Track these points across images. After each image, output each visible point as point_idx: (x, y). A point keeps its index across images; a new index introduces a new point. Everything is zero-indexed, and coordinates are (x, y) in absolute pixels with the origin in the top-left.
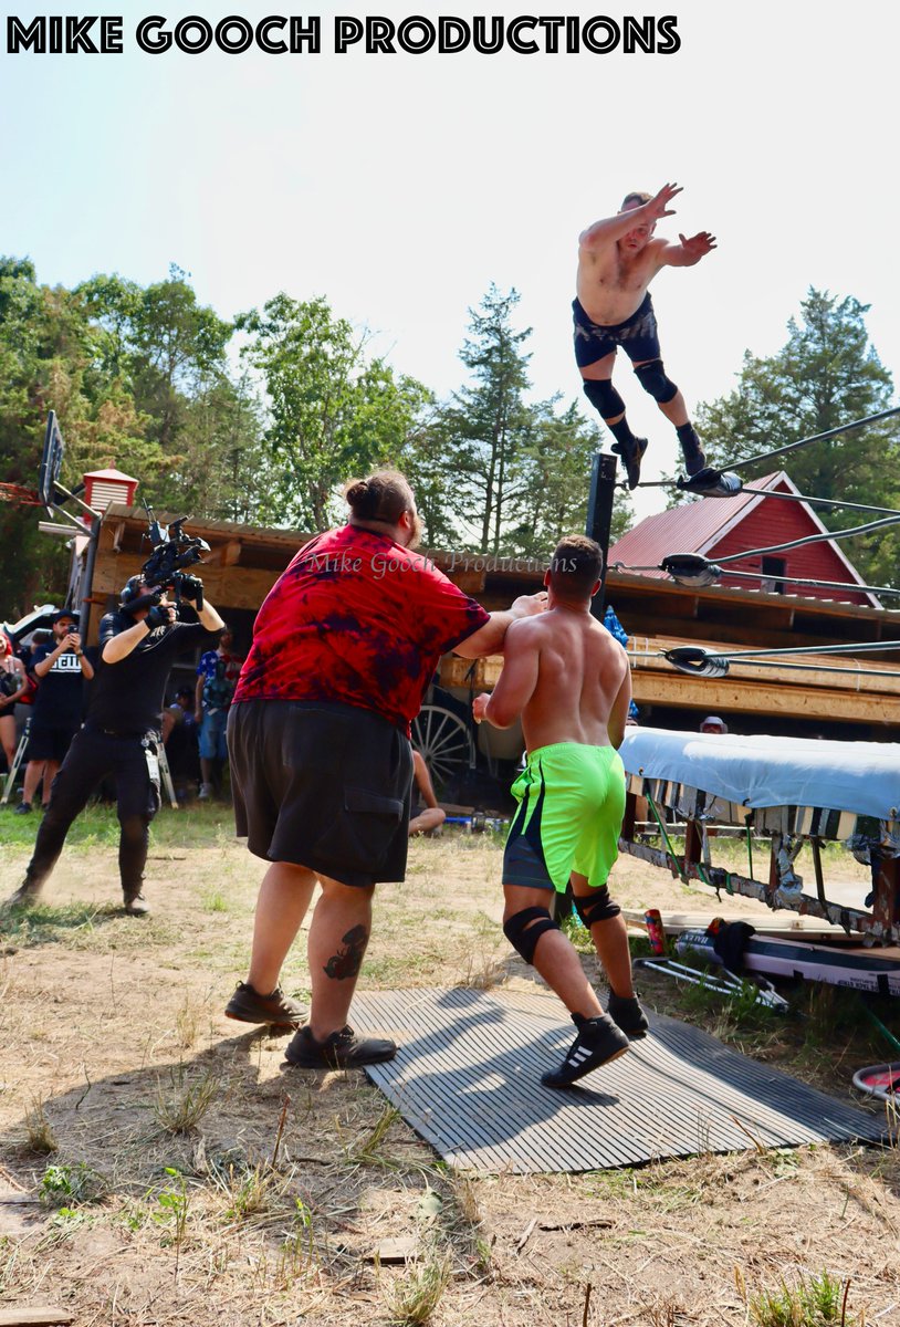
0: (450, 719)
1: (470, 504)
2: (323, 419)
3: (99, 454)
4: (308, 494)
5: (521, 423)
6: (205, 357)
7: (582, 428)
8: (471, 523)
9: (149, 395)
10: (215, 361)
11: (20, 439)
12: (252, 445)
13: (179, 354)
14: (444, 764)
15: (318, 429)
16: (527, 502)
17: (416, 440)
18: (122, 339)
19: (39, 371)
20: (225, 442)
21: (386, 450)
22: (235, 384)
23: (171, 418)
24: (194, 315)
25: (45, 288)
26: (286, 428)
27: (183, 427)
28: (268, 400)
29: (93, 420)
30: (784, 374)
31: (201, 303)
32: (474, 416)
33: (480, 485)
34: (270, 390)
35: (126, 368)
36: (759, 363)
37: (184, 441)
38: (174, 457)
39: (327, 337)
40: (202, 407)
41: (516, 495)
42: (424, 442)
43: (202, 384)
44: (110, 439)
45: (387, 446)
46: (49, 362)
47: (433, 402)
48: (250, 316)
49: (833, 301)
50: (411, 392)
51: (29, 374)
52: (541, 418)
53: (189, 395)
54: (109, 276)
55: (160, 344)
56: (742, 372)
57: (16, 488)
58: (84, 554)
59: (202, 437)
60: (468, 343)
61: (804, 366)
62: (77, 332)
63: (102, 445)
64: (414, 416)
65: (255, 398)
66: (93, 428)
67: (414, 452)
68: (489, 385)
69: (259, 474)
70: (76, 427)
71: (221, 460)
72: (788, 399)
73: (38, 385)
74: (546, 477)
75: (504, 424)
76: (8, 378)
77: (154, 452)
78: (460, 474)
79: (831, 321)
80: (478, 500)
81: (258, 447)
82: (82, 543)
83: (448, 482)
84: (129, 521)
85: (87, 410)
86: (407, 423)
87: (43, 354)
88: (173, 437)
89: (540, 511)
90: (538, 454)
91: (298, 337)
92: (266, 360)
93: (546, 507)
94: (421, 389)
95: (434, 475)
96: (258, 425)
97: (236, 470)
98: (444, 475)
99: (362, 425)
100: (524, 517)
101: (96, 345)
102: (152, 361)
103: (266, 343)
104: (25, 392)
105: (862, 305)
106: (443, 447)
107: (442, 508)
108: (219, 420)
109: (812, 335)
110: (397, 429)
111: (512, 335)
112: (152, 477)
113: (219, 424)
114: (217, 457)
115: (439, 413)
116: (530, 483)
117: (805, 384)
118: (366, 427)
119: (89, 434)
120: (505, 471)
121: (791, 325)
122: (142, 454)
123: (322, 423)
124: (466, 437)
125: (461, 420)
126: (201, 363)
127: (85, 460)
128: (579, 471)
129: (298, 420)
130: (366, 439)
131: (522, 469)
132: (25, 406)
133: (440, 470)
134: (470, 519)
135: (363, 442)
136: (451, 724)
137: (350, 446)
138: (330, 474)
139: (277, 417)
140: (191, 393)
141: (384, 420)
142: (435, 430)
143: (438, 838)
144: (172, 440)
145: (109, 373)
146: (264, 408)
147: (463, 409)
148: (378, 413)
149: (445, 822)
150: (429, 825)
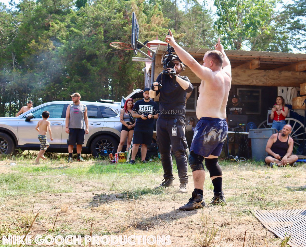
0: (297, 123)
1: (300, 43)
2: (237, 14)
3: (152, 36)
4: (233, 45)
8: (301, 50)
9: (168, 12)
11: (121, 33)
12: (210, 28)
15: (235, 18)
17: (276, 19)
19: (126, 6)
20: (199, 27)
21: (263, 24)
22: (201, 4)
23: (178, 20)
26: (223, 19)
27: (182, 23)
28: (215, 9)
29: (148, 23)
32: (299, 6)
34: (215, 4)
35: (158, 3)
37: (183, 28)
38: (180, 35)
40: (189, 14)
42: (279, 19)
43: (189, 5)
44: (155, 30)
45: (264, 22)
51: (122, 7)
57: (123, 44)
58: (150, 70)
59: (190, 26)
63: (152, 32)
64: (274, 9)
65: (209, 9)
66: (149, 26)
67: (275, 24)
69: (214, 39)
70: (142, 26)
71: (198, 34)
73: (126, 11)
76: (115, 9)
78: (295, 31)
81: (213, 29)
82: (148, 66)
83: (290, 35)
85: (145, 19)
86: (271, 12)
88: (179, 27)
95: (284, 32)
96: (211, 20)
97: (204, 39)
98: (288, 32)
99: (253, 15)
104: (122, 13)
106: (287, 21)
107: (288, 45)
108: (196, 19)
110: (267, 15)
113: (196, 21)
115: (285, 7)
118: (255, 15)
119: (148, 28)
123: (237, 16)
124: (296, 15)
125: (294, 8)
127: (147, 38)
129: (227, 16)
132: (122, 19)
133: (286, 30)
134: (300, 49)
135: (254, 21)
136: (298, 125)
137: (249, 24)
138: (241, 36)
139: (219, 15)
140: (185, 9)
141: (261, 12)
142: (283, 14)
143: (295, 166)
144: (179, 29)
145: (152, 4)
146: (213, 13)
147: (295, 4)
148: (258, 9)
149: (297, 162)
150: (291, 162)
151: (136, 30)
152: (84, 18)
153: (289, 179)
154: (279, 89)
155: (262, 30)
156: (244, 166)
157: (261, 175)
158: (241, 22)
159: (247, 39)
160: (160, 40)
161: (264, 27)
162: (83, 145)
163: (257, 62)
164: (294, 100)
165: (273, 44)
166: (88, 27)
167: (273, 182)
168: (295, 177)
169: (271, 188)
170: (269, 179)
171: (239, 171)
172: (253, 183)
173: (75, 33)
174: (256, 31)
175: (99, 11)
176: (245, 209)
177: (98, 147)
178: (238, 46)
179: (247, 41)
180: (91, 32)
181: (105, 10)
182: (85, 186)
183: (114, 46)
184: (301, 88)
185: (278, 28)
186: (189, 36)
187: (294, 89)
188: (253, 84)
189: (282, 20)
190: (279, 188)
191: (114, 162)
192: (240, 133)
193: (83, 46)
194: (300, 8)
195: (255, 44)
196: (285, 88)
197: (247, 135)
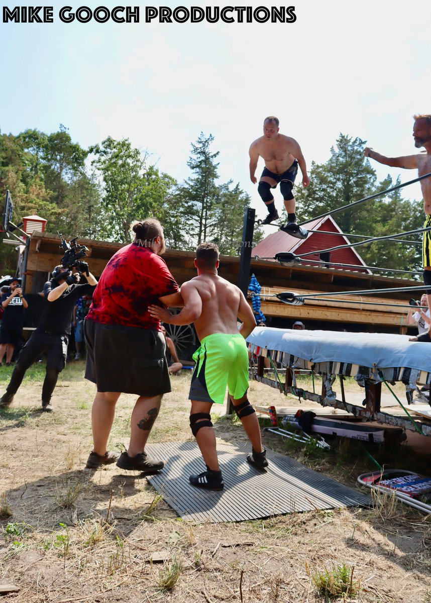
1: (193, 229)
2: (128, 192)
3: (29, 208)
4: (122, 225)
5: (215, 193)
6: (75, 165)
7: (241, 196)
8: (193, 237)
9: (51, 183)
10: (80, 167)
12: (97, 204)
13: (64, 164)
14: (182, 343)
15: (125, 196)
16: (218, 228)
17: (169, 201)
18: (39, 158)
19: (2, 172)
21: (156, 206)
22: (89, 177)
23: (61, 192)
24: (71, 147)
25: (5, 135)
26: (112, 196)
27: (66, 196)
28: (104, 184)
29: (26, 193)
30: (329, 171)
31: (74, 141)
32: (194, 190)
33: (197, 220)
34: (105, 180)
35: (41, 170)
36: (318, 167)
37: (67, 202)
38: (62, 210)
39: (130, 156)
40: (75, 187)
41: (213, 225)
42: (172, 202)
43: (75, 177)
44: (34, 202)
45: (156, 204)
46: (6, 168)
47: (176, 185)
48: (96, 147)
49: (350, 139)
50: (167, 180)
52: (223, 191)
53: (69, 182)
54: (33, 129)
55: (56, 159)
56: (311, 170)
59: (75, 200)
60: (191, 158)
61: (338, 168)
62: (19, 155)
63: (31, 205)
64: (168, 191)
65: (98, 183)
66: (27, 197)
67: (168, 206)
68: (200, 177)
69: (100, 217)
70: (19, 197)
71: (83, 211)
72: (331, 182)
73: (2, 178)
74: (226, 217)
75: (207, 194)
77: (53, 207)
78: (188, 216)
79: (349, 148)
80: (196, 227)
81: (100, 205)
82: (22, 248)
83: (183, 220)
84: (42, 238)
85: (24, 189)
86: (165, 194)
87: (4, 164)
88: (62, 201)
89: (223, 232)
90: (222, 207)
91: (117, 156)
92: (102, 166)
93: (226, 230)
94: (170, 178)
95: (176, 216)
96: (99, 195)
97: (90, 215)
98: (181, 217)
99: (145, 195)
100: (216, 235)
101: (28, 161)
102: (52, 167)
103: (103, 159)
105: (363, 141)
106: (180, 204)
107: (181, 231)
108: (82, 193)
109: (341, 154)
110: (160, 197)
111: (210, 155)
112: (53, 218)
113: (82, 195)
114: (81, 209)
115: (179, 189)
116: (219, 220)
117: (338, 176)
118: (147, 196)
119: (25, 199)
120: (208, 214)
121: (332, 150)
122: (48, 209)
123: (128, 194)
124: (191, 200)
125: (188, 192)
126: (74, 168)
127: (23, 211)
128: (240, 214)
129: (117, 193)
130: (147, 201)
131: (215, 214)
133: (179, 214)
134: (192, 235)
135: (145, 202)
137: (140, 204)
139: (108, 191)
140: (70, 181)
141: (154, 193)
142: (177, 197)
144: (62, 202)
145: (33, 173)
146: (102, 188)
147: (189, 188)
148: (152, 189)
149: (182, 369)
150: (175, 370)
151: (9, 210)
158: (132, 201)
160: (39, 215)
161: (155, 209)
185: (171, 211)
186: (73, 211)
189: (175, 203)
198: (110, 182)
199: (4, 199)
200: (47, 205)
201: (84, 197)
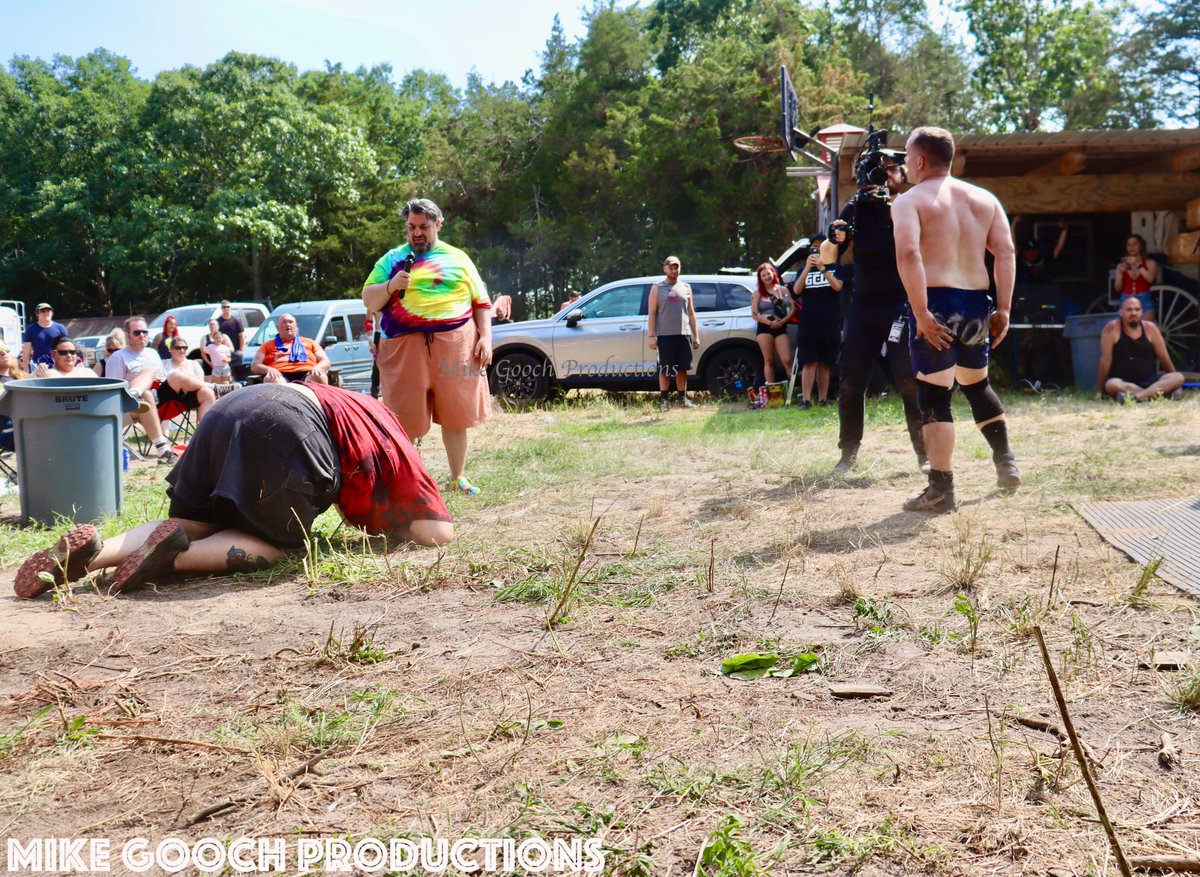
0: (1181, 296)
1: (1182, 105)
2: (1026, 49)
3: (828, 115)
4: (1020, 121)
6: (907, 12)
8: (1185, 122)
9: (863, 57)
10: (918, 13)
11: (760, 115)
12: (962, 87)
13: (884, 15)
14: (1178, 339)
15: (1021, 57)
17: (1121, 51)
18: (832, 11)
19: (765, 54)
20: (937, 87)
21: (1090, 65)
22: (939, 32)
23: (886, 74)
26: (992, 62)
27: (897, 80)
28: (971, 42)
29: (818, 85)
32: (1177, 15)
33: (1191, 83)
34: (972, 29)
35: (839, 38)
37: (900, 92)
38: (893, 107)
40: (912, 59)
42: (1129, 50)
43: (909, 38)
44: (835, 101)
45: (1090, 60)
46: (772, 44)
47: (1133, 10)
51: (757, 58)
53: (899, 50)
55: (866, 9)
57: (764, 139)
58: (828, 195)
59: (916, 86)
62: (792, 13)
63: (829, 107)
64: (1115, 29)
65: (959, 42)
66: (820, 92)
67: (1119, 63)
69: (973, 112)
70: (805, 94)
71: (935, 104)
73: (766, 66)
76: (742, 64)
77: (875, 105)
78: (1169, 75)
80: (1190, 99)
81: (969, 88)
82: (824, 185)
83: (1156, 87)
85: (811, 80)
86: (1110, 36)
87: (766, 39)
88: (889, 90)
96: (965, 68)
97: (950, 113)
98: (1152, 81)
99: (1064, 46)
101: (810, 22)
102: (861, 27)
104: (755, 72)
106: (1148, 54)
107: (1154, 112)
108: (929, 68)
110: (1097, 42)
113: (930, 72)
114: (931, 101)
115: (1141, 19)
118: (1068, 46)
119: (817, 97)
122: (865, 109)
123: (1025, 52)
124: (1171, 38)
125: (1164, 21)
126: (905, 18)
127: (817, 121)
129: (1001, 54)
130: (1069, 58)
132: (759, 85)
133: (1148, 76)
134: (1183, 118)
135: (1066, 62)
136: (1183, 301)
137: (1054, 68)
138: (1039, 99)
139: (982, 53)
140: (901, 47)
141: (1084, 37)
142: (1139, 37)
143: (1178, 399)
144: (889, 93)
145: (826, 45)
146: (968, 50)
147: (1166, 10)
148: (1077, 31)
149: (1184, 387)
150: (1168, 388)
151: (790, 105)
152: (675, 91)
153: (1161, 429)
154: (1135, 219)
155: (1088, 80)
156: (1055, 402)
157: (1096, 422)
158: (1037, 65)
159: (1052, 106)
160: (849, 123)
161: (1091, 73)
162: (689, 372)
163: (1078, 157)
164: (1171, 241)
165: (1115, 113)
166: (686, 111)
167: (1124, 437)
168: (1177, 423)
169: (1119, 451)
170: (1114, 431)
171: (1043, 415)
172: (1076, 442)
173: (660, 125)
174: (1073, 85)
175: (709, 74)
176: (1057, 499)
177: (722, 375)
178: (1032, 122)
179: (1052, 111)
180: (692, 120)
181: (722, 69)
182: (698, 461)
183: (744, 147)
184: (1189, 214)
185: (1127, 73)
186: (914, 110)
187: (1171, 216)
188: (1070, 210)
189: (1135, 52)
190: (1139, 449)
191: (759, 405)
192: (1043, 326)
193: (678, 155)
194: (1181, 19)
195: (1073, 115)
196: (1148, 216)
197: (1061, 330)
198: (985, 35)
199: (777, 103)
200: (862, 102)
201: (935, 75)
